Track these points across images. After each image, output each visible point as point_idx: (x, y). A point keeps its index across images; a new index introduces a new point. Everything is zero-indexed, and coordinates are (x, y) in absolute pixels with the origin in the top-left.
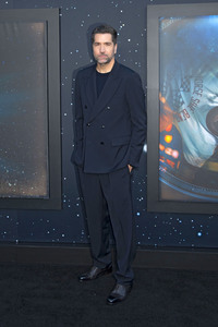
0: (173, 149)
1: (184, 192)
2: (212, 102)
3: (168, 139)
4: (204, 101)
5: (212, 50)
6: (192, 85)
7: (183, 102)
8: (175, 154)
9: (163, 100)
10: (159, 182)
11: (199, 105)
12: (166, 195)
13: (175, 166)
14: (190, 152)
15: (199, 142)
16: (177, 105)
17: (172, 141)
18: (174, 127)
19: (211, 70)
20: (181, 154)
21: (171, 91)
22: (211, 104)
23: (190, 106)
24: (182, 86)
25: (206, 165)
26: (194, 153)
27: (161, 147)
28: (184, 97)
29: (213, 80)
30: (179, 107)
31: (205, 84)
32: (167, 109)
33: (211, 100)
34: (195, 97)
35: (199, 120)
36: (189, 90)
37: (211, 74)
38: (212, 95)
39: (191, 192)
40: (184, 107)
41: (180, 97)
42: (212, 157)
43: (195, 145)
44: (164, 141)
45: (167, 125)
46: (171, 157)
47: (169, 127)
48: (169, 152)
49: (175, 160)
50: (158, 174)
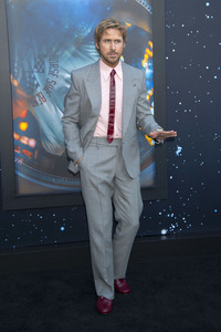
0: (30, 137)
1: (44, 184)
3: (24, 126)
4: (60, 83)
5: (67, 27)
6: (47, 65)
7: (38, 85)
8: (32, 143)
9: (16, 83)
10: (16, 176)
11: (56, 87)
12: (24, 189)
13: (33, 156)
14: (48, 140)
16: (31, 88)
17: (28, 128)
18: (29, 113)
19: (66, 48)
20: (39, 143)
21: (24, 72)
22: (68, 86)
23: (46, 88)
24: (36, 67)
26: (53, 140)
27: (16, 136)
28: (38, 79)
29: (69, 59)
30: (33, 90)
31: (60, 64)
32: (20, 92)
33: (68, 81)
34: (51, 78)
35: (56, 104)
36: (43, 71)
37: (67, 53)
38: (68, 76)
39: (51, 183)
40: (39, 90)
41: (34, 78)
43: (52, 131)
44: (19, 129)
46: (27, 147)
47: (24, 113)
48: (24, 141)
49: (32, 150)
50: (14, 166)
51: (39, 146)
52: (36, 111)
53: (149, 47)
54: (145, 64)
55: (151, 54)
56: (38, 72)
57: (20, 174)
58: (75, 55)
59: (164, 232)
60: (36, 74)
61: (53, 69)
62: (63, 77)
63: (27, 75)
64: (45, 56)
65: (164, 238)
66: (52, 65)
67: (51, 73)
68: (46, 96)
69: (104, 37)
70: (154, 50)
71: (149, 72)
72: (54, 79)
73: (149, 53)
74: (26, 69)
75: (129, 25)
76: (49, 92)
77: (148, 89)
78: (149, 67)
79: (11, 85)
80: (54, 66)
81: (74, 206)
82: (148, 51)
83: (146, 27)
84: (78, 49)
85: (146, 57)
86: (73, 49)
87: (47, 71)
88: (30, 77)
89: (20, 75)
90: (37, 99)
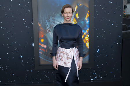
0: (44, 44)
3: (42, 40)
6: (51, 19)
7: (48, 26)
8: (45, 46)
9: (40, 25)
10: (39, 58)
12: (42, 63)
13: (45, 51)
16: (45, 27)
17: (44, 41)
19: (58, 13)
20: (48, 47)
21: (43, 21)
23: (50, 27)
24: (47, 19)
27: (40, 44)
28: (48, 24)
29: (59, 17)
30: (46, 28)
31: (56, 19)
34: (52, 24)
36: (50, 21)
37: (58, 15)
38: (59, 23)
40: (48, 28)
41: (46, 24)
43: (52, 43)
45: (41, 35)
46: (43, 48)
47: (42, 36)
48: (43, 46)
49: (45, 49)
50: (39, 54)
51: (48, 48)
52: (47, 35)
53: (88, 13)
54: (86, 19)
55: (89, 15)
56: (48, 21)
57: (41, 57)
59: (92, 80)
60: (47, 22)
61: (53, 20)
64: (50, 16)
65: (92, 82)
66: (53, 19)
67: (52, 22)
68: (50, 30)
70: (90, 14)
71: (88, 22)
72: (54, 24)
73: (88, 15)
74: (44, 20)
75: (81, 5)
76: (51, 29)
77: (87, 28)
78: (88, 20)
79: (38, 26)
80: (54, 19)
82: (87, 14)
83: (87, 6)
85: (87, 16)
88: (45, 23)
89: (42, 22)
90: (47, 31)
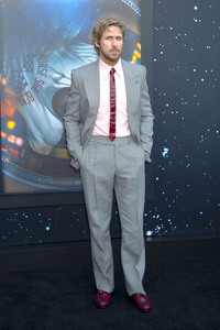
0: (17, 136)
1: (30, 183)
2: (58, 83)
3: (11, 125)
4: (49, 82)
5: (56, 27)
6: (36, 65)
7: (26, 84)
8: (19, 142)
9: (4, 82)
10: (2, 175)
11: (44, 86)
12: (10, 188)
13: (19, 155)
14: (35, 139)
15: (45, 127)
16: (20, 87)
17: (15, 127)
18: (17, 112)
19: (56, 48)
20: (26, 142)
21: (12, 71)
22: (56, 86)
23: (35, 88)
24: (24, 66)
25: (53, 152)
27: (3, 135)
28: (27, 79)
29: (58, 59)
30: (21, 89)
31: (49, 64)
32: (8, 91)
33: (56, 81)
34: (40, 78)
35: (44, 103)
36: (32, 71)
37: (56, 53)
38: (57, 76)
39: (40, 183)
40: (27, 89)
41: (23, 78)
42: (59, 143)
44: (6, 127)
45: (9, 110)
46: (14, 145)
47: (12, 111)
48: (12, 139)
49: (19, 149)
51: (26, 145)
52: (24, 110)
53: (138, 49)
55: (139, 56)
56: (27, 71)
57: (6, 173)
58: (64, 55)
59: (149, 233)
60: (25, 74)
61: (41, 69)
62: (51, 77)
63: (16, 73)
64: (34, 56)
65: (149, 239)
66: (41, 65)
67: (39, 72)
68: (34, 95)
69: (106, 34)
70: (142, 52)
72: (43, 78)
73: (137, 55)
74: (15, 68)
76: (36, 91)
80: (43, 65)
81: (59, 206)
82: (136, 52)
83: (134, 29)
84: (67, 49)
85: (134, 58)
86: (62, 49)
87: (36, 70)
88: (19, 76)
89: (9, 74)
90: (25, 98)
